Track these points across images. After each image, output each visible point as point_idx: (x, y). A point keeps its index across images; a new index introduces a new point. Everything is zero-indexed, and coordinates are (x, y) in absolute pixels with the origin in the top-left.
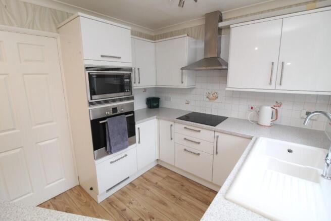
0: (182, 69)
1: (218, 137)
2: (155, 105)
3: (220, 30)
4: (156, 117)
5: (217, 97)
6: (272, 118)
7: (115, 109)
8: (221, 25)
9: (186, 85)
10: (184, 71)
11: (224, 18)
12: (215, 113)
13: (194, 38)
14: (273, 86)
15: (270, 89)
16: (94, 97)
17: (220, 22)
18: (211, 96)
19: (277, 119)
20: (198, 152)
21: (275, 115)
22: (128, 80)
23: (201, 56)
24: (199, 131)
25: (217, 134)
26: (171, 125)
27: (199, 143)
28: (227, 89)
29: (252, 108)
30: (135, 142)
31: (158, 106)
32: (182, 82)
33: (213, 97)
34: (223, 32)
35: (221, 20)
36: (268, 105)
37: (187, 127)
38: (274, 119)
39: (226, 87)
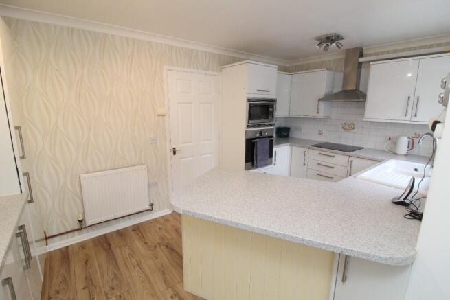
0: (319, 100)
1: (352, 161)
2: (286, 134)
3: (360, 64)
4: (289, 144)
5: (354, 128)
6: (408, 147)
7: (261, 133)
8: (361, 60)
9: (321, 115)
10: (321, 102)
11: (365, 52)
12: (350, 143)
13: (332, 70)
14: (408, 118)
15: (407, 120)
16: (250, 121)
17: (360, 57)
18: (347, 127)
19: (413, 148)
20: (331, 176)
21: (411, 145)
22: (271, 109)
23: (338, 89)
24: (334, 157)
25: (351, 159)
26: (305, 152)
27: (333, 167)
28: (364, 120)
29: (390, 139)
30: (271, 163)
31: (287, 136)
32: (318, 113)
33: (349, 127)
34: (363, 66)
35: (361, 55)
36: (406, 136)
37: (322, 153)
38: (410, 148)
39: (363, 117)
